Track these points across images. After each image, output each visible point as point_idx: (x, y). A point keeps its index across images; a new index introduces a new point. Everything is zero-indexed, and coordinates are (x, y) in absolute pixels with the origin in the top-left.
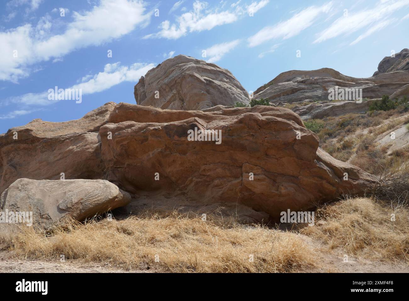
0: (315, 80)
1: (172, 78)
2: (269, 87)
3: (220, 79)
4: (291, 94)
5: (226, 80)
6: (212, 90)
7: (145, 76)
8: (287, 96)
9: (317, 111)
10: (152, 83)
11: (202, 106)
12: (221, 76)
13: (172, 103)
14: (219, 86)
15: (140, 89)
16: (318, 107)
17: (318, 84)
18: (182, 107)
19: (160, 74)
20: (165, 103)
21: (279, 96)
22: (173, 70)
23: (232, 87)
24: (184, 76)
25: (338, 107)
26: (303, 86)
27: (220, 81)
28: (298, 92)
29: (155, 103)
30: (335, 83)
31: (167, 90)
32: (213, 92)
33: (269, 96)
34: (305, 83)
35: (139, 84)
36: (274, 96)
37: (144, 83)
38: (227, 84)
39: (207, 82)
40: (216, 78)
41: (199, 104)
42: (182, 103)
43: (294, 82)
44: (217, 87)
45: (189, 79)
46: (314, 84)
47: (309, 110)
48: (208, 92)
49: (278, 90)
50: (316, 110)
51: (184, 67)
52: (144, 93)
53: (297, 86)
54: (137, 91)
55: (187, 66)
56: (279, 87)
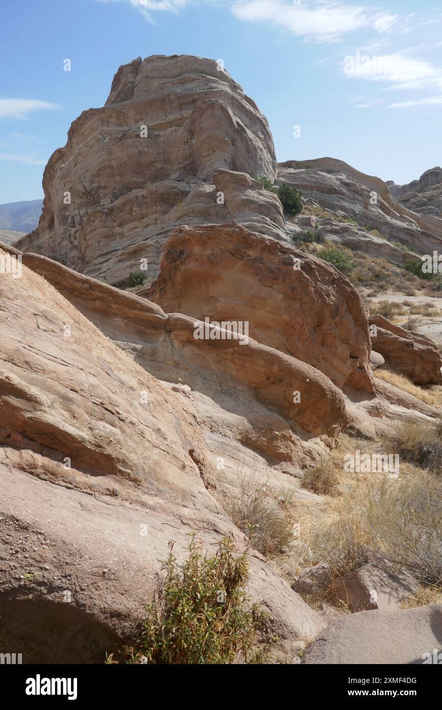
0: (361, 189)
1: (188, 91)
2: (304, 170)
3: (254, 130)
4: (327, 193)
5: (261, 136)
6: (239, 142)
7: (145, 59)
8: (321, 194)
9: (351, 238)
10: (153, 78)
11: (218, 158)
12: (257, 127)
13: (173, 128)
14: (251, 140)
15: (129, 75)
16: (354, 233)
17: (363, 196)
18: (187, 142)
19: (171, 71)
20: (164, 122)
21: (312, 188)
22: (195, 79)
23: (263, 148)
24: (214, 103)
25: (375, 244)
26: (344, 190)
27: (254, 133)
28: (336, 195)
29: (147, 114)
30: (380, 205)
31: (174, 105)
32: (240, 145)
33: (301, 183)
34: (348, 187)
35: (129, 67)
36: (307, 185)
37: (137, 69)
38: (259, 142)
39: (239, 128)
40: (250, 126)
41: (215, 153)
42: (189, 137)
43: (337, 180)
44: (247, 141)
45: (218, 112)
46: (357, 193)
47: (342, 230)
48: (233, 142)
49: (314, 180)
50: (351, 235)
51: (214, 85)
52: (133, 85)
53: (338, 187)
54: (121, 76)
55: (218, 86)
56: (318, 176)
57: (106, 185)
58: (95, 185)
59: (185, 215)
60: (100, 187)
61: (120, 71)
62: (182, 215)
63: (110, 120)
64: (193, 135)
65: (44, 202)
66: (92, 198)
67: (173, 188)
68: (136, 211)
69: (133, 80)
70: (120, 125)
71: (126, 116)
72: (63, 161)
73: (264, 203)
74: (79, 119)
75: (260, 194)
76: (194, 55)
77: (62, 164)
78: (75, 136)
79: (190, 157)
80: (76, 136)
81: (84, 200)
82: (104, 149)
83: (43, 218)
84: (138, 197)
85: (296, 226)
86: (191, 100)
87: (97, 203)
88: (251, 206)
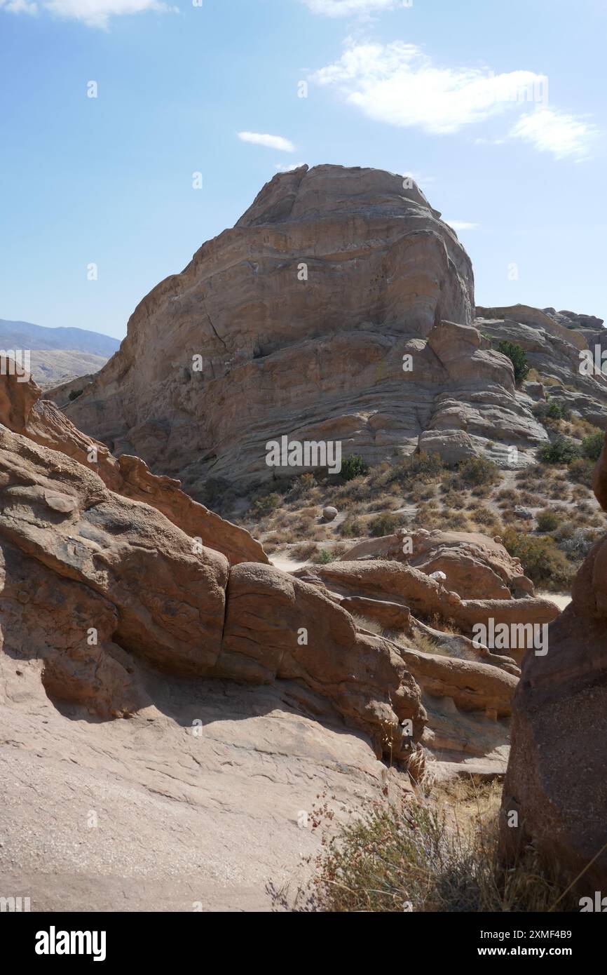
1: (380, 215)
7: (313, 168)
10: (325, 194)
13: (355, 261)
15: (287, 186)
18: (377, 280)
19: (351, 187)
20: (342, 252)
26: (551, 348)
28: (542, 354)
31: (360, 232)
39: (450, 267)
41: (418, 298)
42: (381, 274)
45: (432, 247)
48: (442, 285)
51: (414, 210)
52: (293, 200)
53: (544, 344)
54: (275, 186)
55: (420, 212)
56: (520, 330)
57: (250, 329)
58: (233, 329)
59: (388, 378)
60: (239, 332)
61: (276, 181)
62: (384, 377)
63: (265, 244)
64: (386, 272)
65: (124, 344)
66: (223, 346)
67: (372, 342)
68: (312, 370)
69: (294, 193)
70: (277, 251)
71: (288, 241)
72: (176, 292)
73: (499, 367)
74: (217, 239)
75: (491, 355)
76: (384, 170)
77: (172, 296)
78: (204, 260)
79: (379, 300)
80: (206, 261)
81: (209, 348)
82: (253, 282)
83: (112, 364)
84: (317, 350)
85: (526, 395)
86: (385, 227)
87: (228, 352)
88: (483, 370)
